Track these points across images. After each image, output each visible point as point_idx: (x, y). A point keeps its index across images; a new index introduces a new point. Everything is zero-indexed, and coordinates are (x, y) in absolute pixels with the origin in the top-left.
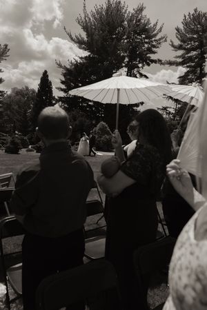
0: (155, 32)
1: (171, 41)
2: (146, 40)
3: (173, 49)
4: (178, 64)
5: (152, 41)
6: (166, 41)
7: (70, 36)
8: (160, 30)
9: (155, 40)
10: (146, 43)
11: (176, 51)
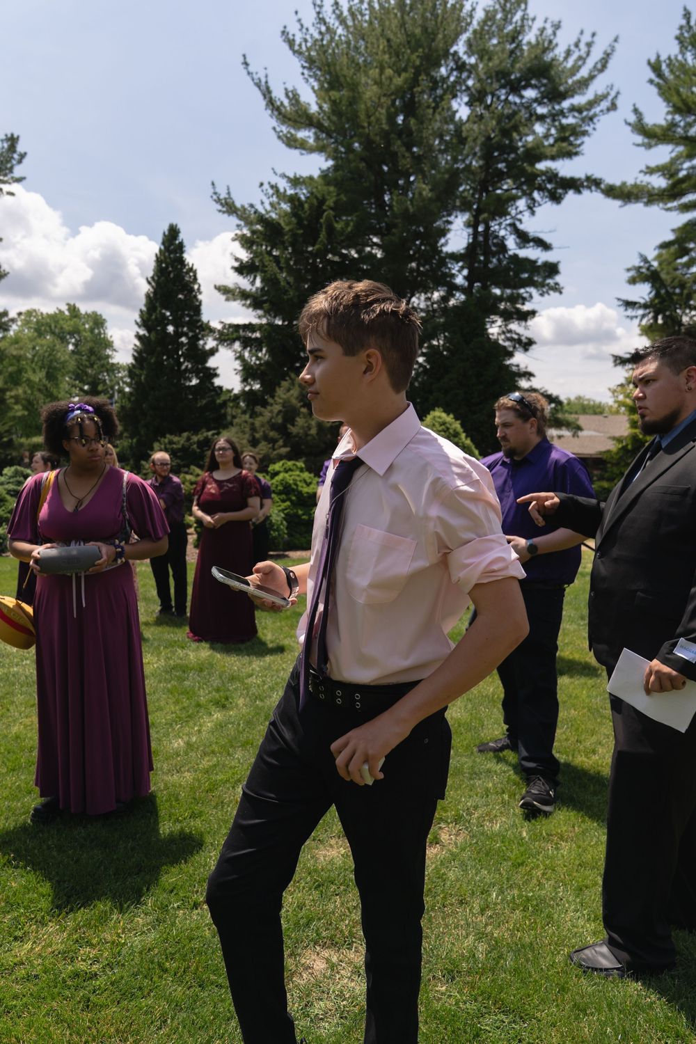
0: (584, 72)
1: (636, 111)
2: (541, 110)
3: (639, 139)
4: (652, 197)
5: (562, 113)
6: (613, 107)
7: (267, 93)
8: (603, 64)
9: (573, 109)
10: (541, 118)
11: (649, 146)
